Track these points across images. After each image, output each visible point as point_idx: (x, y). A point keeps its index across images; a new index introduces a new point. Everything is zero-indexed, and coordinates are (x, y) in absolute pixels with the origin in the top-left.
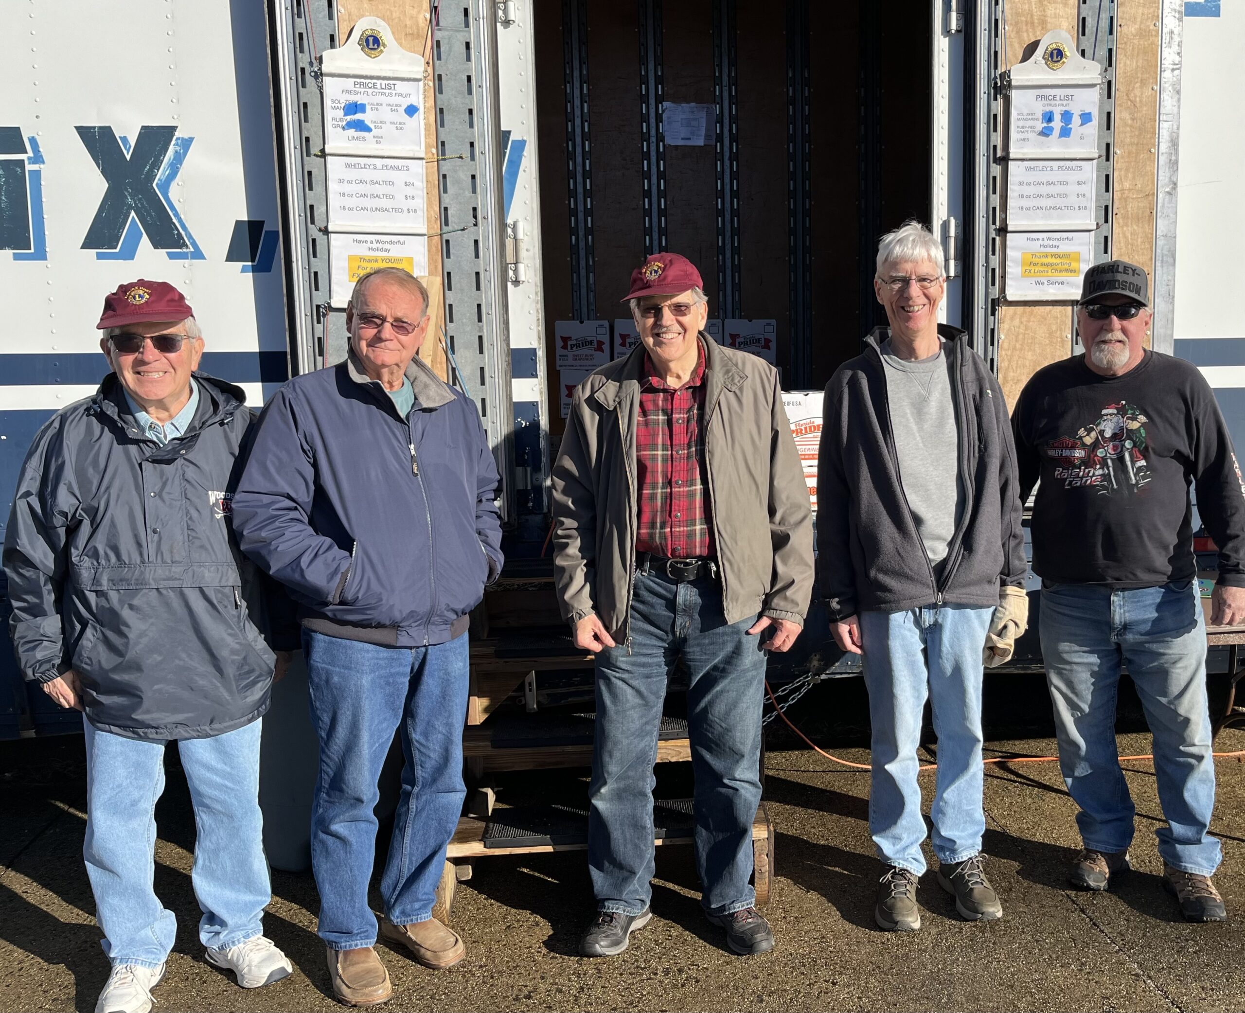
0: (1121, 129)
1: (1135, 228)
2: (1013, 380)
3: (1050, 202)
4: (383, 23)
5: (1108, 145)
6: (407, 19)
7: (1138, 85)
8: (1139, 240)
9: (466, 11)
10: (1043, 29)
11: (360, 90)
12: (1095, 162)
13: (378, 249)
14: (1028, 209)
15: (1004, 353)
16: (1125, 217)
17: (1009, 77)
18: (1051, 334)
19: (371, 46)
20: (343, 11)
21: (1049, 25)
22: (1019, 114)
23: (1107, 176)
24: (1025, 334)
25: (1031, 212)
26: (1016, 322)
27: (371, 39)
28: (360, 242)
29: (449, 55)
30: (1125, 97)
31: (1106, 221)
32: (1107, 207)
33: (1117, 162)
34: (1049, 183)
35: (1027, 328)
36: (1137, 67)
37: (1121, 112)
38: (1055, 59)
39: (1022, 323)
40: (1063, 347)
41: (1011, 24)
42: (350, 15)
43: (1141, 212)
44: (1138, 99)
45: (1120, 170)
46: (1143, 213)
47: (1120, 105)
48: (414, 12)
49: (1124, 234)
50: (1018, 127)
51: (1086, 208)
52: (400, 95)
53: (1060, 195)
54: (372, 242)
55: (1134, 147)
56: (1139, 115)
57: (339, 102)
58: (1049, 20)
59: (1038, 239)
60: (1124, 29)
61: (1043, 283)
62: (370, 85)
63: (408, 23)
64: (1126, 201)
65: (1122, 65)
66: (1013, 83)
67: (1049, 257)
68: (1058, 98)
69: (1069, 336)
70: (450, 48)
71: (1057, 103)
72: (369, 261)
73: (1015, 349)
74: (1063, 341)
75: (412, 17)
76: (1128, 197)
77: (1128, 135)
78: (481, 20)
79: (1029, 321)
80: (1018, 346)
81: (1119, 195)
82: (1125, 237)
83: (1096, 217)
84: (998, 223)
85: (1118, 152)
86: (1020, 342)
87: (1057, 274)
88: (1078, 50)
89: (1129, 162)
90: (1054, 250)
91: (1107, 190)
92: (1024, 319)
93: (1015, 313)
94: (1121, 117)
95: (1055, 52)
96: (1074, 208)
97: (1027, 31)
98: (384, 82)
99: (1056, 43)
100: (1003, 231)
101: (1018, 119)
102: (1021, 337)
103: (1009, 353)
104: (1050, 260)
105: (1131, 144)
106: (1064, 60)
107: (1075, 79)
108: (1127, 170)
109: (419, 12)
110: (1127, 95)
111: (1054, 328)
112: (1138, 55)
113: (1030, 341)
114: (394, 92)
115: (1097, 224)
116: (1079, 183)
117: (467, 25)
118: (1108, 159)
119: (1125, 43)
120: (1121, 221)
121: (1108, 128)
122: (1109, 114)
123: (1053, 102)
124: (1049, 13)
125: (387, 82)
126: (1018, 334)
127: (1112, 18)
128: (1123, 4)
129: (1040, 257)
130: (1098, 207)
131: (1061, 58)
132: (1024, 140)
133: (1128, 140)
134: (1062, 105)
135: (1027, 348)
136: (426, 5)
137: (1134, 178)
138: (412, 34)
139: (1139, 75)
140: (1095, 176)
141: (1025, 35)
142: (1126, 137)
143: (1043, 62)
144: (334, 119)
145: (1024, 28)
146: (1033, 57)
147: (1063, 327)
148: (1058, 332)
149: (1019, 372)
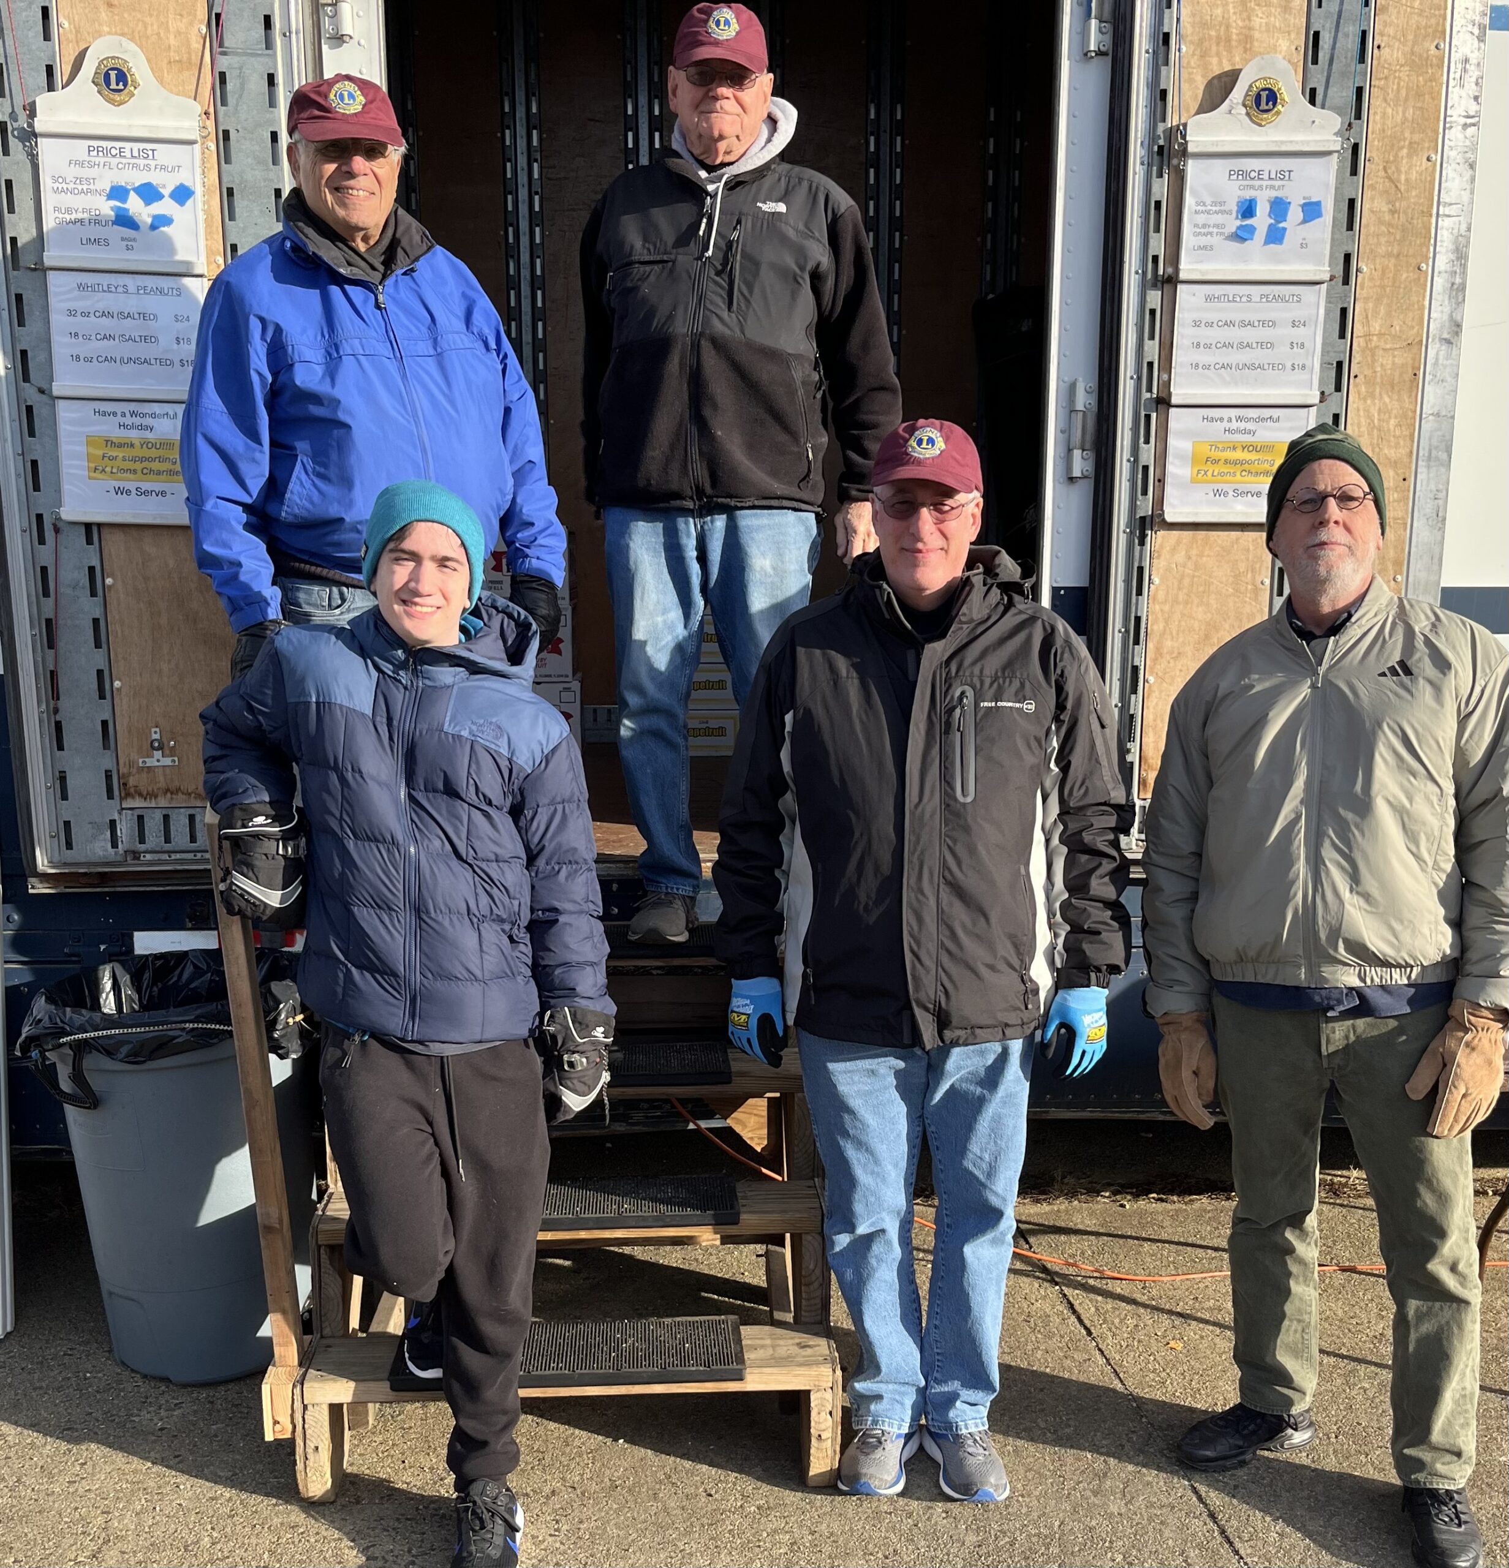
0: (1372, 229)
1: (1387, 400)
2: (1171, 653)
3: (1245, 356)
4: (132, 47)
5: (1347, 258)
6: (172, 37)
7: (1405, 151)
8: (1392, 422)
9: (268, 21)
10: (1245, 51)
11: (97, 160)
12: (1325, 286)
13: (133, 427)
14: (1207, 367)
15: (1157, 607)
16: (1370, 382)
17: (1184, 137)
18: (1238, 576)
19: (113, 86)
20: (66, 25)
21: (1256, 44)
22: (1197, 204)
23: (1344, 311)
24: (1194, 576)
25: (1210, 373)
26: (1180, 557)
27: (113, 74)
28: (104, 414)
29: (241, 96)
30: (1382, 173)
31: (1338, 388)
32: (1340, 364)
33: (1362, 288)
34: (1244, 324)
35: (1197, 567)
36: (1405, 120)
37: (1372, 199)
38: (1263, 106)
39: (1189, 558)
40: (1256, 599)
41: (1192, 42)
42: (77, 32)
43: (1397, 374)
44: (1403, 177)
45: (1366, 300)
46: (1401, 375)
47: (1373, 187)
48: (182, 25)
49: (1367, 411)
50: (1196, 226)
51: (1304, 367)
52: (163, 168)
53: (1261, 344)
54: (124, 415)
55: (1393, 260)
56: (1404, 204)
57: (64, 180)
58: (1257, 35)
59: (1222, 419)
60: (1385, 52)
61: (1226, 494)
62: (114, 152)
63: (172, 41)
64: (1373, 355)
65: (1378, 117)
66: (1191, 148)
67: (1239, 450)
68: (1266, 177)
69: (1267, 582)
70: (242, 85)
71: (1264, 183)
72: (120, 446)
73: (1176, 601)
74: (1256, 591)
75: (179, 33)
76: (1377, 347)
77: (1383, 240)
78: (294, 36)
79: (1201, 555)
80: (1181, 597)
81: (1363, 344)
82: (1370, 417)
83: (1321, 381)
84: (1155, 390)
85: (1365, 269)
86: (1185, 591)
87: (1250, 478)
88: (1303, 93)
89: (1383, 287)
90: (1247, 438)
91: (1342, 335)
92: (1194, 552)
93: (1179, 542)
94: (1371, 207)
95: (1264, 94)
96: (1284, 366)
97: (1218, 54)
98: (136, 146)
99: (1265, 79)
100: (1163, 402)
101: (1196, 212)
102: (1186, 581)
103: (1167, 608)
104: (1239, 455)
105: (1389, 255)
106: (1280, 107)
107: (1297, 142)
108: (1378, 300)
109: (191, 24)
110: (1385, 169)
111: (1242, 567)
112: (1406, 99)
113: (1201, 589)
114: (153, 163)
115: (1322, 393)
116: (1294, 325)
117: (269, 44)
118: (1346, 281)
119: (1386, 78)
120: (1363, 389)
121: (1350, 227)
122: (1352, 203)
123: (1257, 183)
124: (1257, 22)
125: (142, 146)
126: (1183, 576)
127: (1364, 34)
128: (1384, 9)
129: (1224, 450)
130: (1324, 364)
131: (1274, 105)
132: (1205, 248)
133: (1382, 250)
134: (1272, 187)
135: (1196, 601)
136: (202, 12)
137: (1389, 314)
138: (180, 61)
139: (1407, 134)
140: (1322, 311)
141: (1215, 60)
142: (1379, 244)
143: (1243, 111)
144: (57, 209)
145: (1214, 48)
146: (1227, 101)
147: (1257, 566)
148: (1249, 575)
149: (1181, 640)
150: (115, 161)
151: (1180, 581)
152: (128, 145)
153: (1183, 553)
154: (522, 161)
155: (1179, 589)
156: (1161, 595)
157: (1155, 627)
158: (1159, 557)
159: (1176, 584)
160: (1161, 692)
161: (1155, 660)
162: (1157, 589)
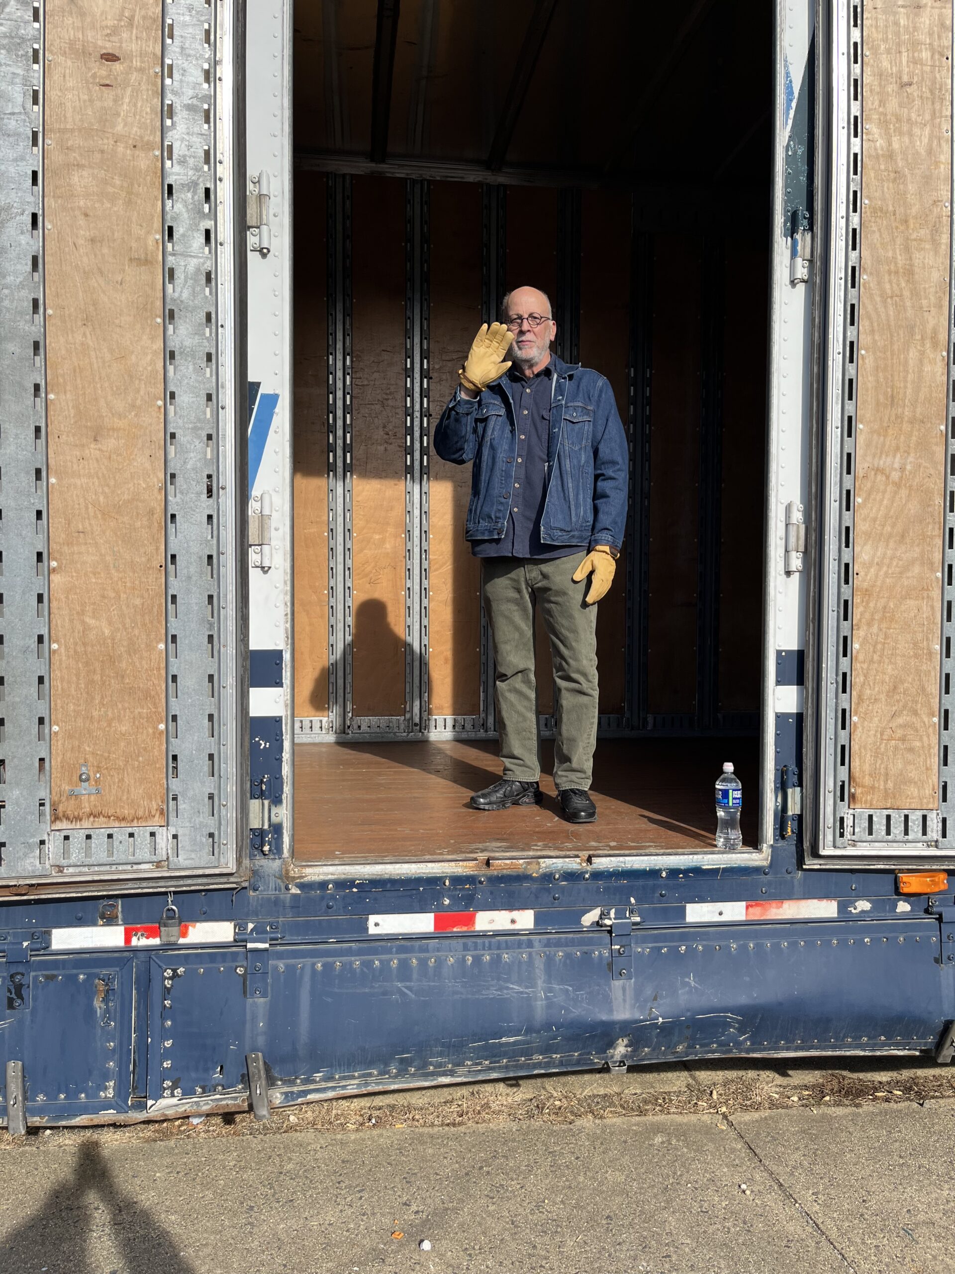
2: (870, 699)
15: (859, 666)
18: (916, 645)
24: (884, 643)
26: (874, 629)
35: (886, 637)
39: (881, 630)
63: (134, 245)
69: (938, 647)
73: (872, 661)
74: (930, 654)
75: (139, 239)
80: (876, 657)
84: (852, 510)
86: (879, 653)
102: (879, 646)
103: (865, 666)
109: (149, 233)
111: (919, 636)
113: (890, 652)
124: (916, 262)
126: (876, 643)
135: (887, 661)
141: (888, 286)
147: (930, 636)
148: (925, 643)
149: (877, 689)
151: (875, 647)
153: (876, 626)
154: (340, 374)
155: (874, 652)
156: (861, 657)
157: (857, 680)
158: (858, 629)
159: (871, 649)
160: (863, 728)
161: (858, 704)
162: (858, 652)
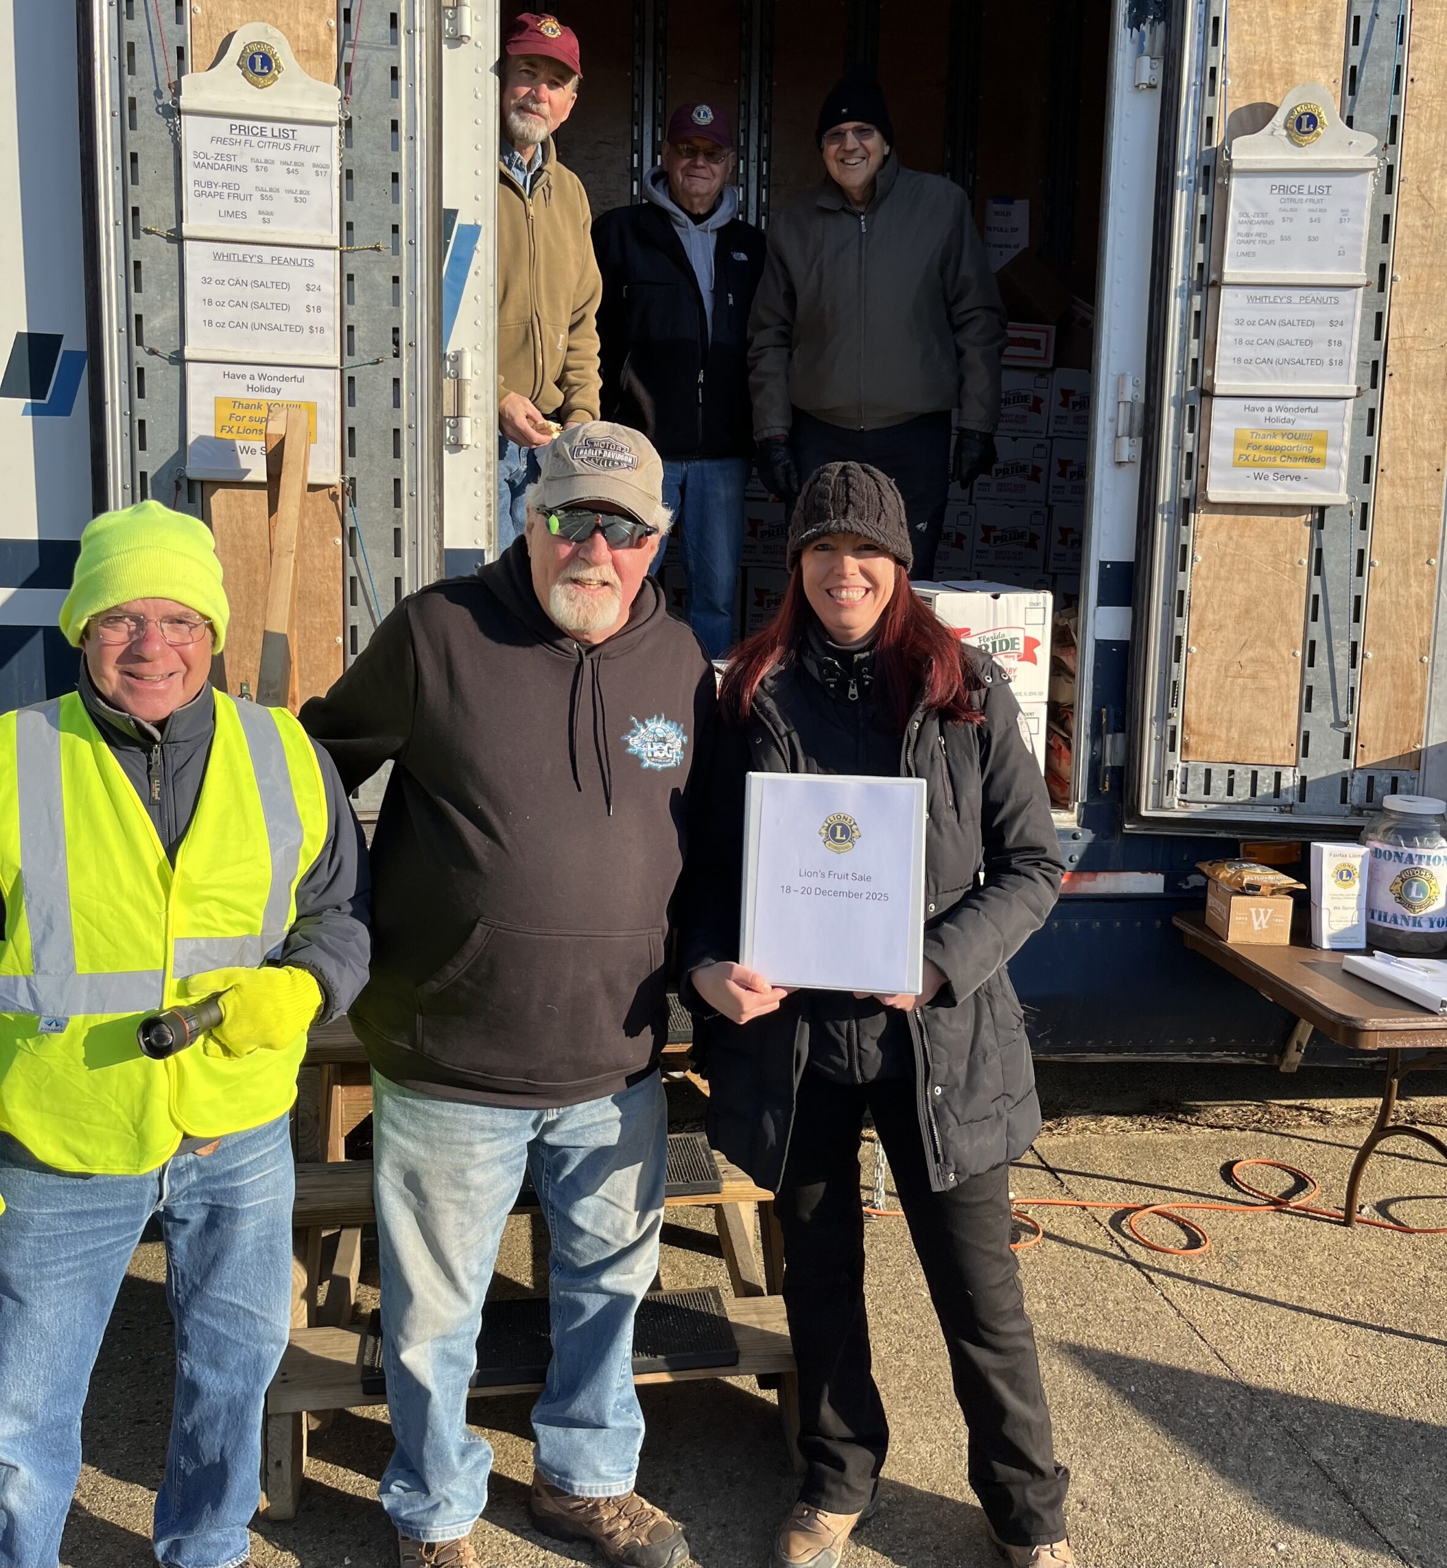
0: (1406, 240)
1: (1421, 396)
2: (1213, 625)
3: (1284, 353)
4: (278, 34)
5: (1383, 268)
7: (1437, 173)
8: (1427, 417)
9: (394, 19)
10: (1286, 84)
11: (239, 138)
12: (1361, 290)
13: (261, 389)
14: (1248, 362)
15: (1200, 583)
16: (1406, 380)
17: (1229, 156)
18: (1277, 556)
19: (258, 69)
21: (1297, 77)
22: (1241, 215)
23: (1379, 316)
24: (1235, 555)
25: (1252, 367)
26: (1222, 536)
27: (258, 58)
29: (365, 86)
30: (1415, 192)
31: (1374, 385)
32: (1375, 364)
33: (1397, 295)
34: (1283, 323)
35: (1238, 546)
36: (1437, 144)
37: (1406, 215)
38: (1304, 128)
39: (1231, 538)
40: (1294, 578)
41: (1237, 75)
43: (1431, 372)
44: (1435, 196)
45: (1401, 305)
46: (1435, 374)
47: (1406, 204)
48: (311, 17)
49: (1402, 406)
50: (1239, 234)
51: (1341, 362)
52: (302, 147)
53: (1301, 342)
54: (252, 377)
55: (1426, 269)
56: (1437, 219)
57: (206, 156)
58: (1297, 69)
59: (1262, 409)
60: (1418, 84)
61: (1266, 478)
62: (255, 131)
64: (1408, 355)
65: (1411, 142)
66: (1235, 166)
67: (1279, 437)
68: (1305, 191)
69: (1305, 561)
70: (366, 75)
71: (1304, 197)
72: (248, 407)
73: (1218, 577)
74: (1294, 570)
76: (1411, 348)
77: (1417, 251)
78: (418, 34)
79: (1241, 536)
80: (1223, 573)
81: (1398, 345)
82: (1405, 412)
83: (1358, 379)
84: (1200, 383)
85: (1399, 277)
86: (1227, 568)
87: (1289, 463)
88: (1341, 116)
89: (1416, 294)
90: (1288, 427)
91: (1378, 337)
92: (1235, 534)
93: (1221, 524)
94: (1404, 223)
95: (1305, 118)
96: (1322, 362)
97: (1262, 86)
98: (277, 126)
100: (1207, 393)
101: (1241, 223)
102: (1228, 560)
103: (1209, 584)
104: (1279, 442)
105: (1422, 265)
107: (1335, 161)
108: (1412, 306)
109: (320, 17)
110: (1418, 188)
111: (1281, 548)
112: (1438, 127)
113: (1241, 567)
114: (292, 143)
115: (1359, 389)
116: (1332, 324)
117: (395, 40)
118: (1382, 288)
119: (1419, 108)
120: (1398, 386)
121: (1385, 239)
122: (1387, 219)
123: (1297, 197)
124: (1297, 58)
125: (283, 126)
126: (1224, 555)
127: (1399, 68)
128: (1417, 47)
129: (1264, 437)
130: (1361, 363)
131: (1315, 128)
132: (1248, 254)
133: (1415, 261)
134: (1312, 201)
135: (1237, 577)
136: (331, 7)
137: (1422, 318)
139: (1439, 158)
140: (1358, 313)
141: (1259, 90)
142: (1413, 255)
143: (1285, 133)
144: (196, 182)
145: (1258, 81)
146: (1270, 125)
147: (1296, 547)
148: (1288, 556)
149: (1222, 613)
150: (255, 140)
151: (1222, 559)
152: (269, 125)
153: (1225, 534)
155: (1221, 566)
156: (1203, 572)
157: (1198, 601)
158: (1202, 536)
159: (1218, 561)
160: (1203, 661)
161: (1198, 631)
162: (1199, 567)
